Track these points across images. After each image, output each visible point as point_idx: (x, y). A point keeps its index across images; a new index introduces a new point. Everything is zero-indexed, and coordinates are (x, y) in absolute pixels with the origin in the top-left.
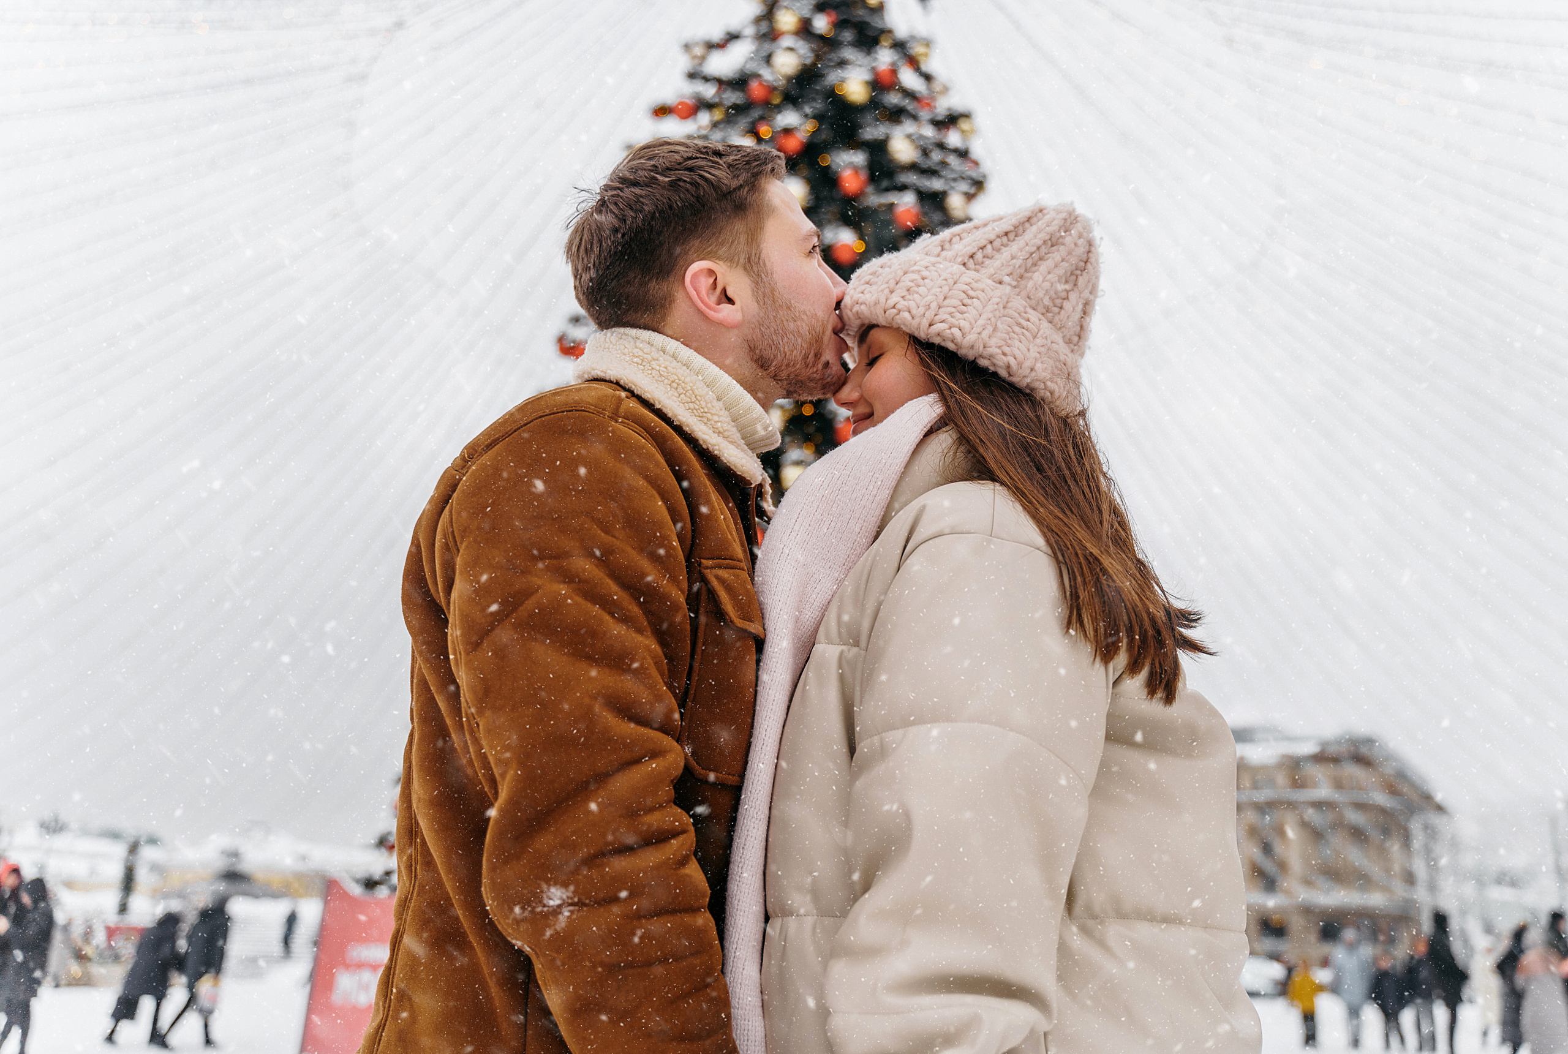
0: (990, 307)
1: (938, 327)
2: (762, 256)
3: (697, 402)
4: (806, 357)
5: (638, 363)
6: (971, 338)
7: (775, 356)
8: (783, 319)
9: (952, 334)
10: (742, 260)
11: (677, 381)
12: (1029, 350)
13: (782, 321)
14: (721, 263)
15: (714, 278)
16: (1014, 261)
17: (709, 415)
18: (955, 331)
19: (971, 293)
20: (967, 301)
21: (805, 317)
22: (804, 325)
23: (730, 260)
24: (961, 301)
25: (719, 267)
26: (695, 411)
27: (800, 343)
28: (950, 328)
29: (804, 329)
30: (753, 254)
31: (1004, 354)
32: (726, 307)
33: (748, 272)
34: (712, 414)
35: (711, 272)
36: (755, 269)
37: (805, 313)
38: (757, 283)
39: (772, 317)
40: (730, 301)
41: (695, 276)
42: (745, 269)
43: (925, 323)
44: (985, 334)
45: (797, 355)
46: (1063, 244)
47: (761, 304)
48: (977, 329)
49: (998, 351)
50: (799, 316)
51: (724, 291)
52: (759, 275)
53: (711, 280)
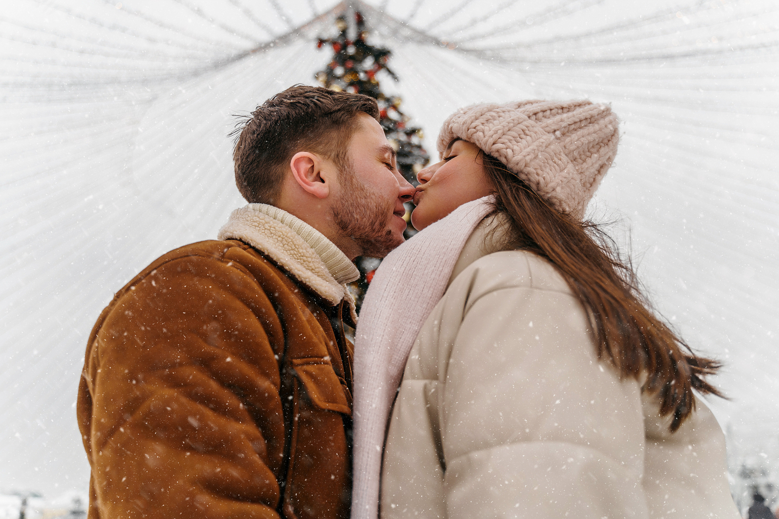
0: (536, 143)
1: (499, 146)
2: (347, 154)
3: (296, 249)
4: (372, 224)
5: (255, 226)
6: (517, 158)
7: (351, 221)
8: (358, 196)
9: (507, 153)
10: (333, 155)
11: (282, 236)
12: (555, 177)
13: (357, 198)
14: (317, 155)
15: (312, 165)
16: (561, 123)
17: (305, 258)
18: (509, 152)
19: (527, 132)
20: (523, 136)
21: (373, 197)
22: (372, 202)
23: (323, 154)
24: (519, 135)
25: (316, 158)
26: (295, 256)
27: (368, 214)
28: (507, 148)
29: (373, 205)
30: (341, 152)
31: (538, 174)
32: (318, 184)
33: (336, 163)
34: (307, 257)
35: (310, 160)
36: (341, 162)
37: (374, 194)
38: (341, 171)
39: (350, 195)
40: (323, 181)
41: (298, 161)
42: (334, 161)
43: (491, 141)
44: (528, 158)
45: (366, 222)
46: (598, 123)
47: (343, 185)
48: (524, 153)
49: (534, 171)
50: (370, 196)
51: (319, 174)
52: (343, 166)
53: (310, 166)
